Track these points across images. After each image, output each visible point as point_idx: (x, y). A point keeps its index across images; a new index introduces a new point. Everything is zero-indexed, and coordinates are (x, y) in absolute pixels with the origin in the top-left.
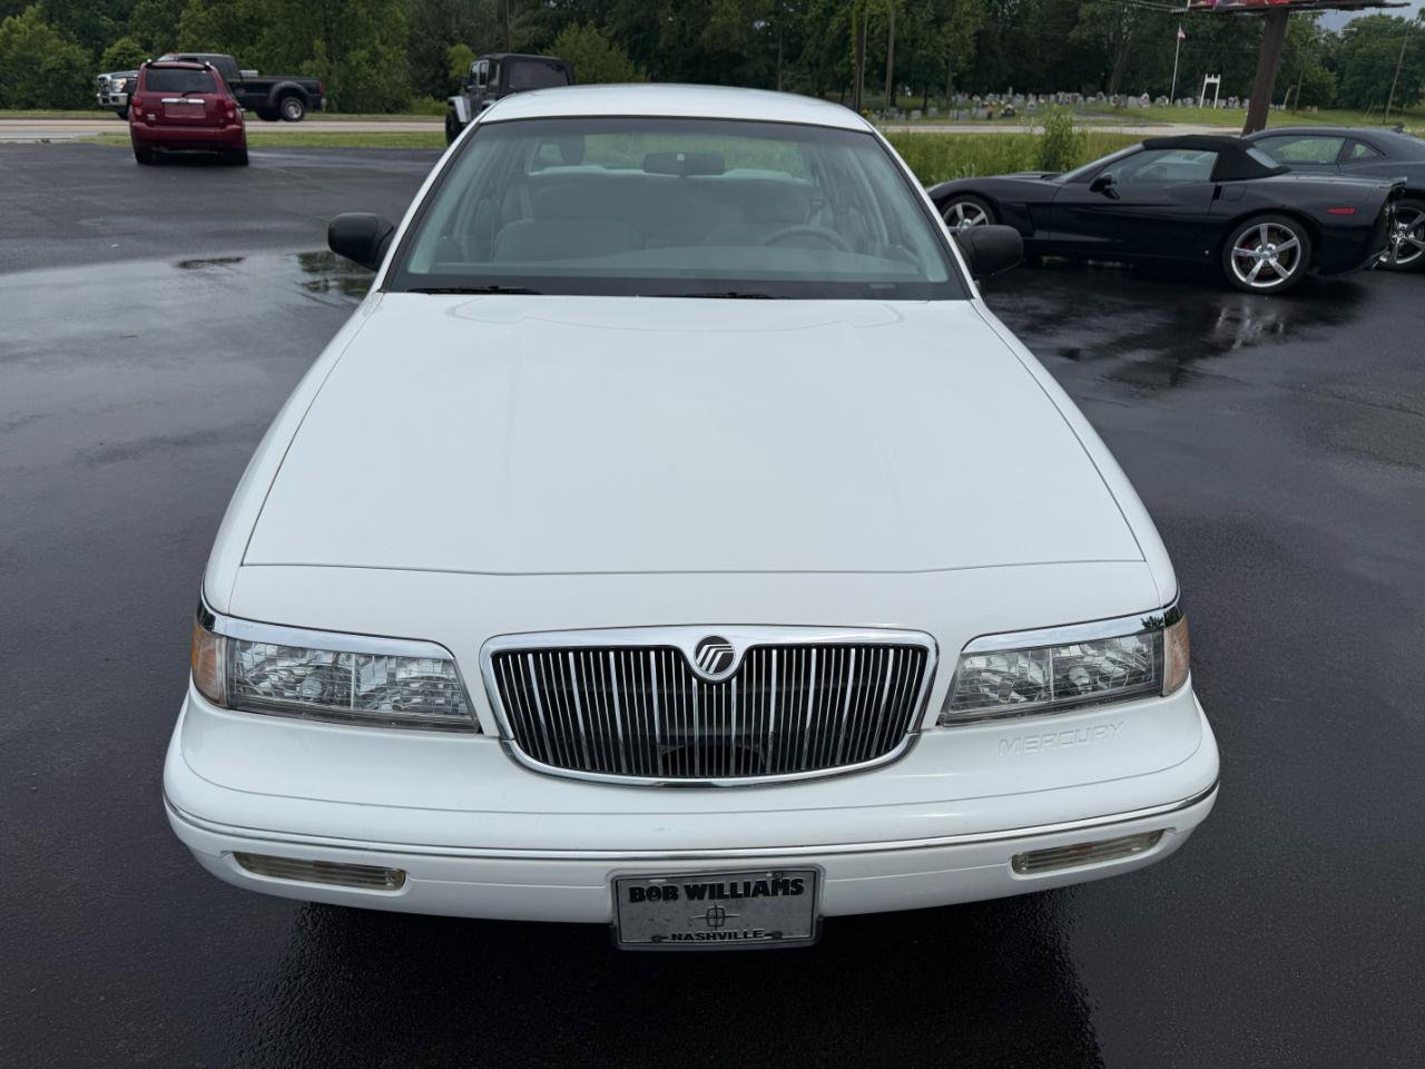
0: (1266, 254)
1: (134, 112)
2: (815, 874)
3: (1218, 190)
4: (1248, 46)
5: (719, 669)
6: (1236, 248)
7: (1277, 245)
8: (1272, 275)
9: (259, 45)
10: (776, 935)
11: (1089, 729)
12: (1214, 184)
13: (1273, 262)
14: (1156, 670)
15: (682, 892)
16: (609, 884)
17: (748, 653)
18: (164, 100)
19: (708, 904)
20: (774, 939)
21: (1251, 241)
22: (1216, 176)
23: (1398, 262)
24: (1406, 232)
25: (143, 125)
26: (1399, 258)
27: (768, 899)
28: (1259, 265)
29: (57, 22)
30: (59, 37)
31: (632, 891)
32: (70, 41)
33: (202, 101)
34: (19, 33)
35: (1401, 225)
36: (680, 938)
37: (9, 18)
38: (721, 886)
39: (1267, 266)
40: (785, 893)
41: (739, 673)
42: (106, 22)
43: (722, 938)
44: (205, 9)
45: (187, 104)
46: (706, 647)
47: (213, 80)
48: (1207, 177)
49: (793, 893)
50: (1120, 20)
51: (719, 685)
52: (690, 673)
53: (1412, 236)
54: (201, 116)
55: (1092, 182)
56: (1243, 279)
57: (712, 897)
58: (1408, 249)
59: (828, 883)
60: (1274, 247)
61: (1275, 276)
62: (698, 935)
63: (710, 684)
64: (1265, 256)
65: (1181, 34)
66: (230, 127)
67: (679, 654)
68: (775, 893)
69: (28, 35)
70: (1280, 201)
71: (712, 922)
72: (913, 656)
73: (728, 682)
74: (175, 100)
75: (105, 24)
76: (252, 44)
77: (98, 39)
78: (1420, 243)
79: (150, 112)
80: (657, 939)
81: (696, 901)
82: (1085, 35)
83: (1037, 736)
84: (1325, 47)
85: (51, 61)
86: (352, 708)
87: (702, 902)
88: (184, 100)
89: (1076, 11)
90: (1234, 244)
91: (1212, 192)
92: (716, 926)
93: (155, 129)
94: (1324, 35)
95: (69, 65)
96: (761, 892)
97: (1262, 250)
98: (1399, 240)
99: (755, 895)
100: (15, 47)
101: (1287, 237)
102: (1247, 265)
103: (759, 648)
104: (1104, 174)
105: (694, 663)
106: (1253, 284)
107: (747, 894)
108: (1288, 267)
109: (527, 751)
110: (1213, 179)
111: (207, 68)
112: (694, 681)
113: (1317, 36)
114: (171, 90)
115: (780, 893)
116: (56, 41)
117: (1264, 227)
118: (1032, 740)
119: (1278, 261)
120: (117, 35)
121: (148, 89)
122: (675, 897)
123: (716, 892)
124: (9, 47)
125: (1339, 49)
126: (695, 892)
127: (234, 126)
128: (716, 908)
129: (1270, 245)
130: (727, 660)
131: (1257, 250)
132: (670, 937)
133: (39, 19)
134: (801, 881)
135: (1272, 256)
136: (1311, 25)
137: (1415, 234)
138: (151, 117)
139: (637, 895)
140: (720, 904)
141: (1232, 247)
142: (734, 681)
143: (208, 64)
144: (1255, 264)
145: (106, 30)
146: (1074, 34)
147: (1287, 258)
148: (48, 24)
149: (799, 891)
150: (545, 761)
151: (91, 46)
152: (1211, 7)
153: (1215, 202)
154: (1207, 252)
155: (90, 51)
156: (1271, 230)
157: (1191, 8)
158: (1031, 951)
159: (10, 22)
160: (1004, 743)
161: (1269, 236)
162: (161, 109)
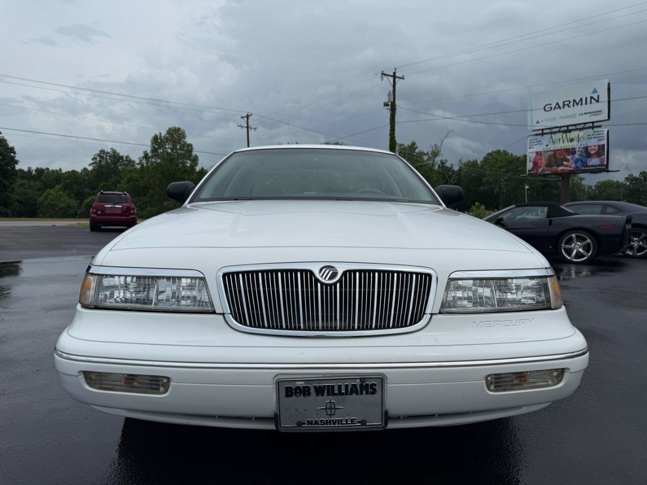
0: (577, 247)
1: (93, 210)
2: (382, 379)
3: (550, 222)
4: (556, 192)
5: (330, 279)
6: (563, 245)
7: (581, 243)
8: (582, 256)
9: (147, 196)
10: (363, 423)
11: (517, 320)
12: (548, 219)
13: (581, 250)
14: (547, 302)
15: (312, 391)
16: (275, 385)
17: (345, 273)
18: (106, 206)
19: (326, 399)
20: (362, 425)
21: (570, 241)
22: (549, 215)
23: (638, 254)
24: (638, 241)
25: (95, 216)
26: (638, 252)
27: (358, 396)
28: (574, 252)
29: (68, 191)
30: (67, 196)
31: (287, 388)
32: (71, 198)
33: (121, 206)
34: (51, 195)
35: (635, 239)
36: (312, 424)
37: (48, 190)
38: (333, 386)
39: (578, 252)
40: (367, 393)
41: (340, 281)
42: (87, 190)
43: (334, 424)
44: (128, 183)
45: (115, 208)
46: (324, 270)
47: (127, 198)
48: (545, 217)
49: (372, 393)
50: (500, 183)
51: (331, 285)
52: (317, 280)
53: (641, 243)
54: (120, 212)
55: (496, 220)
56: (569, 258)
57: (328, 395)
58: (641, 249)
59: (390, 386)
60: (580, 244)
61: (583, 256)
62: (321, 421)
63: (327, 285)
64: (577, 248)
65: (527, 187)
66: (131, 216)
67: (312, 273)
68: (362, 393)
69: (55, 196)
70: (579, 225)
71: (329, 412)
72: (425, 280)
73: (335, 284)
74: (110, 206)
75: (86, 191)
76: (145, 196)
77: (83, 196)
78: (645, 246)
79: (99, 210)
80: (300, 424)
81: (320, 397)
82: (486, 188)
83: (491, 321)
84: (588, 192)
85: (62, 205)
86: (153, 306)
87: (323, 397)
88: (114, 206)
89: (481, 180)
90: (561, 244)
91: (548, 223)
92: (331, 415)
93: (100, 217)
94: (587, 187)
95: (69, 207)
96: (354, 392)
97: (575, 245)
98: (636, 245)
99: (351, 394)
100: (49, 200)
101: (585, 239)
102: (569, 252)
103: (350, 271)
104: (499, 217)
105: (318, 276)
106: (574, 260)
107: (346, 393)
108: (588, 252)
109: (236, 320)
110: (548, 217)
111: (125, 194)
112: (319, 285)
113: (584, 187)
114: (108, 203)
115: (364, 392)
116: (66, 198)
117: (574, 235)
118: (489, 323)
119: (583, 249)
120: (90, 195)
121: (99, 202)
122: (309, 394)
123: (330, 391)
124: (46, 200)
125: (595, 193)
126: (320, 391)
127: (133, 216)
128: (331, 402)
129: (578, 243)
130: (334, 275)
131: (573, 245)
132: (307, 423)
133: (60, 190)
134: (375, 385)
135: (580, 247)
136: (580, 183)
137: (643, 242)
138: (99, 212)
139: (290, 392)
140: (333, 399)
141: (561, 246)
142: (338, 285)
143: (125, 192)
144: (573, 251)
145: (86, 193)
146: (481, 188)
147: (587, 248)
148: (64, 192)
149: (374, 392)
150: (245, 324)
151: (79, 199)
152: (537, 173)
153: (550, 226)
154: (550, 247)
155: (79, 201)
156: (577, 237)
157: (529, 174)
158: (506, 478)
159: (49, 191)
160: (474, 323)
161: (577, 240)
162: (103, 210)
